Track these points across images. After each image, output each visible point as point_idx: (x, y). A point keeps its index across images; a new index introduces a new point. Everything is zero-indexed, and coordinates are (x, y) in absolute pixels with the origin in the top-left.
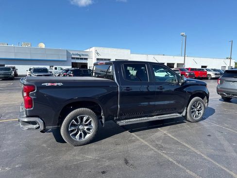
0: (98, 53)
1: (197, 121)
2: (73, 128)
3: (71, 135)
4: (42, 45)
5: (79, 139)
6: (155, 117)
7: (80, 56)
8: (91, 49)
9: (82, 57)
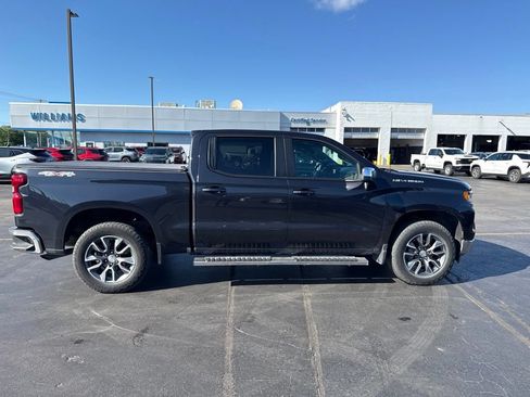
0: (348, 116)
1: (430, 283)
2: (92, 258)
3: (89, 269)
4: (238, 105)
5: (106, 279)
6: (293, 258)
7: (308, 123)
8: (334, 109)
9: (312, 126)
